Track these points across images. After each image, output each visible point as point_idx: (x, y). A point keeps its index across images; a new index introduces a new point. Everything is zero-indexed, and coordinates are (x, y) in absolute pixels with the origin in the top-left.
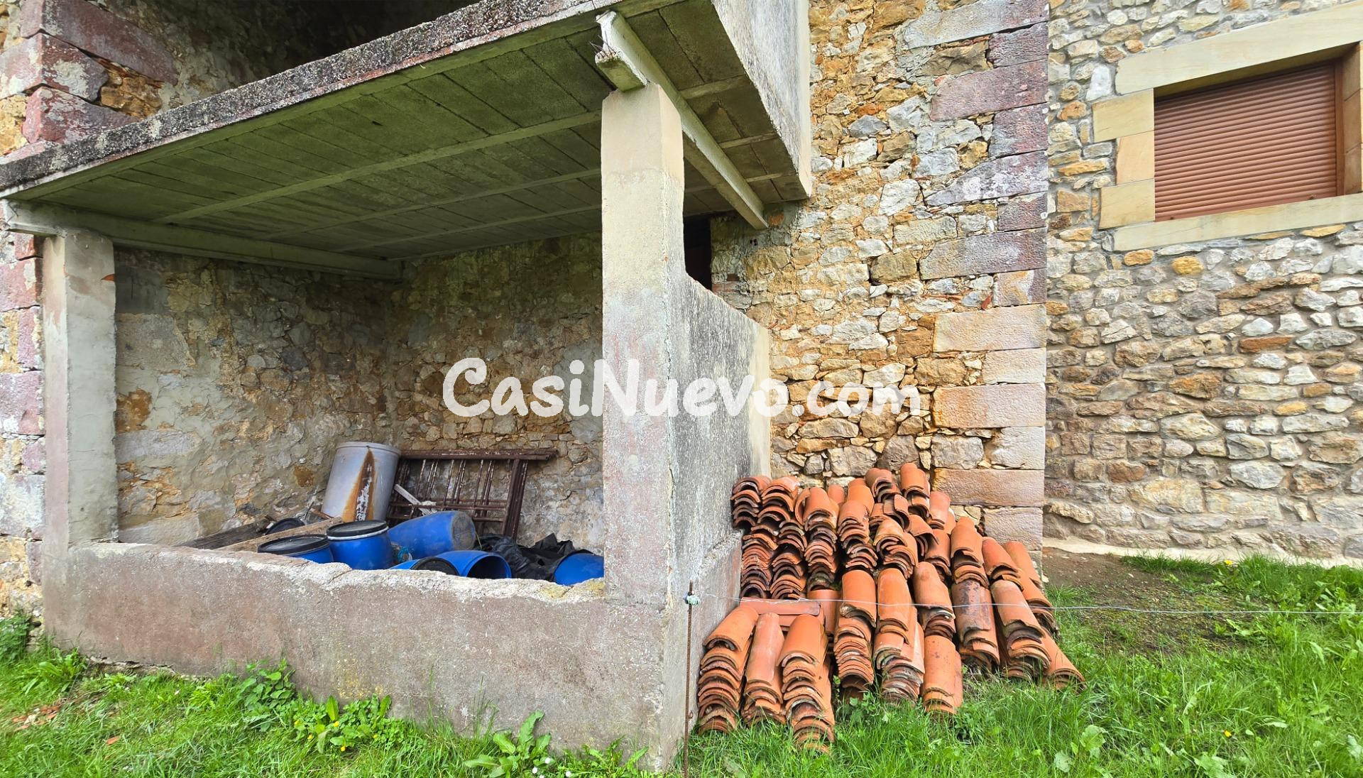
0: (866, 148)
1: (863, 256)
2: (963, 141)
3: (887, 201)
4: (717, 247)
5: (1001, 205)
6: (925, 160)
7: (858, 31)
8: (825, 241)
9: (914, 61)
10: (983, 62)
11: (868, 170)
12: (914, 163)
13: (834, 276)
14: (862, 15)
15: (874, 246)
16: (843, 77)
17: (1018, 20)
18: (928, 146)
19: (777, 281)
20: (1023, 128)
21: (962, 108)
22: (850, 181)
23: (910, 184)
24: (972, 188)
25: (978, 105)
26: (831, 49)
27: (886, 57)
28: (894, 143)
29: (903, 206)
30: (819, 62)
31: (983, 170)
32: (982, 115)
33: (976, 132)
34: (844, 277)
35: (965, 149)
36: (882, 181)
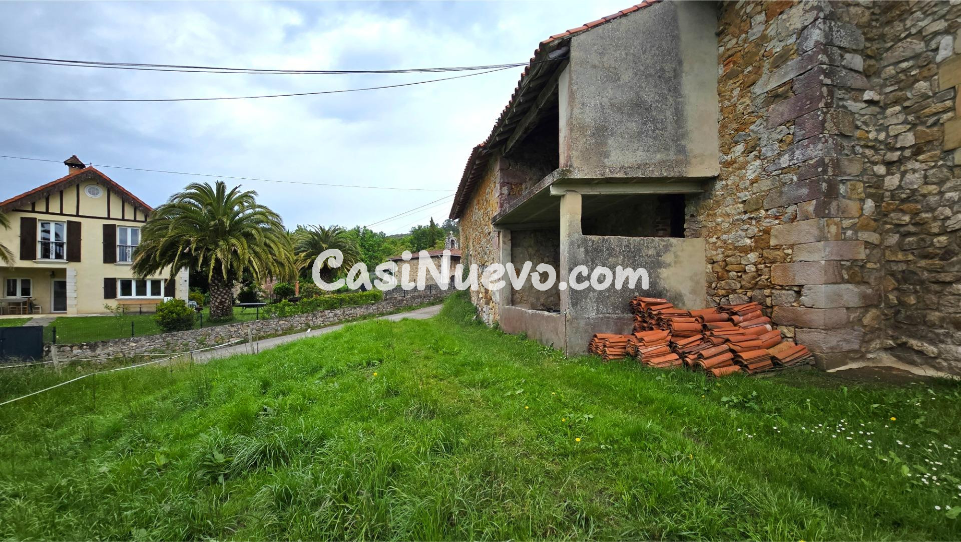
0: (740, 148)
1: (740, 200)
2: (780, 137)
3: (749, 172)
4: (686, 202)
5: (799, 167)
6: (763, 150)
7: (736, 92)
8: (726, 195)
9: (759, 101)
10: (791, 94)
11: (741, 159)
12: (760, 151)
13: (729, 211)
14: (738, 84)
15: (745, 195)
16: (731, 116)
17: (806, 67)
18: (765, 143)
19: (708, 216)
20: (809, 124)
21: (779, 120)
22: (735, 165)
23: (758, 162)
24: (785, 161)
25: (786, 117)
26: (727, 103)
27: (748, 102)
28: (751, 144)
29: (756, 174)
30: (722, 111)
31: (790, 150)
32: (788, 122)
33: (785, 131)
34: (733, 211)
35: (781, 141)
36: (747, 163)
